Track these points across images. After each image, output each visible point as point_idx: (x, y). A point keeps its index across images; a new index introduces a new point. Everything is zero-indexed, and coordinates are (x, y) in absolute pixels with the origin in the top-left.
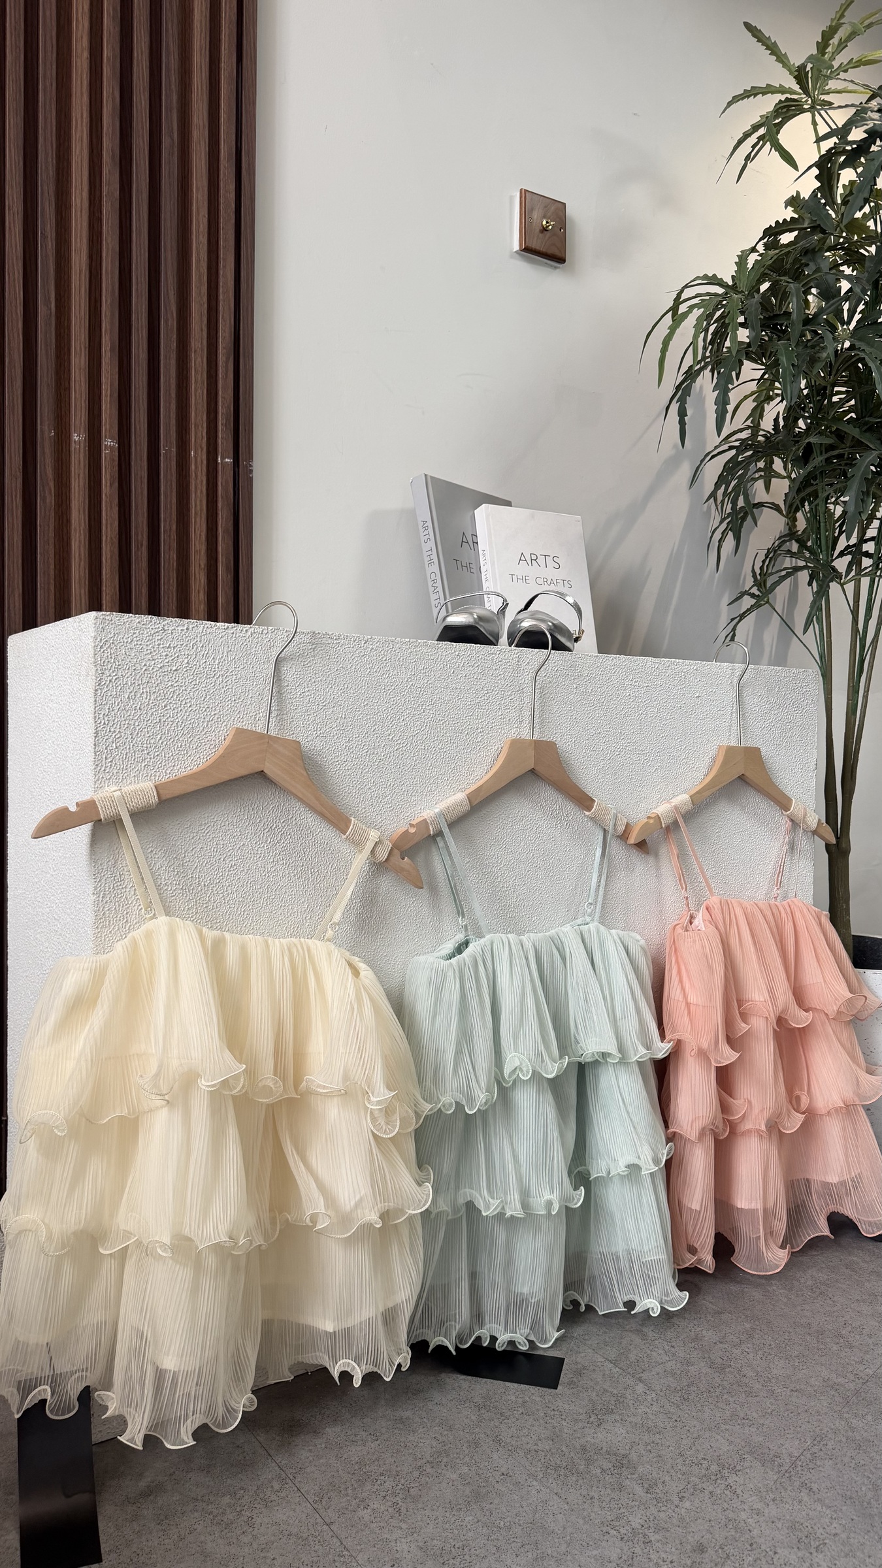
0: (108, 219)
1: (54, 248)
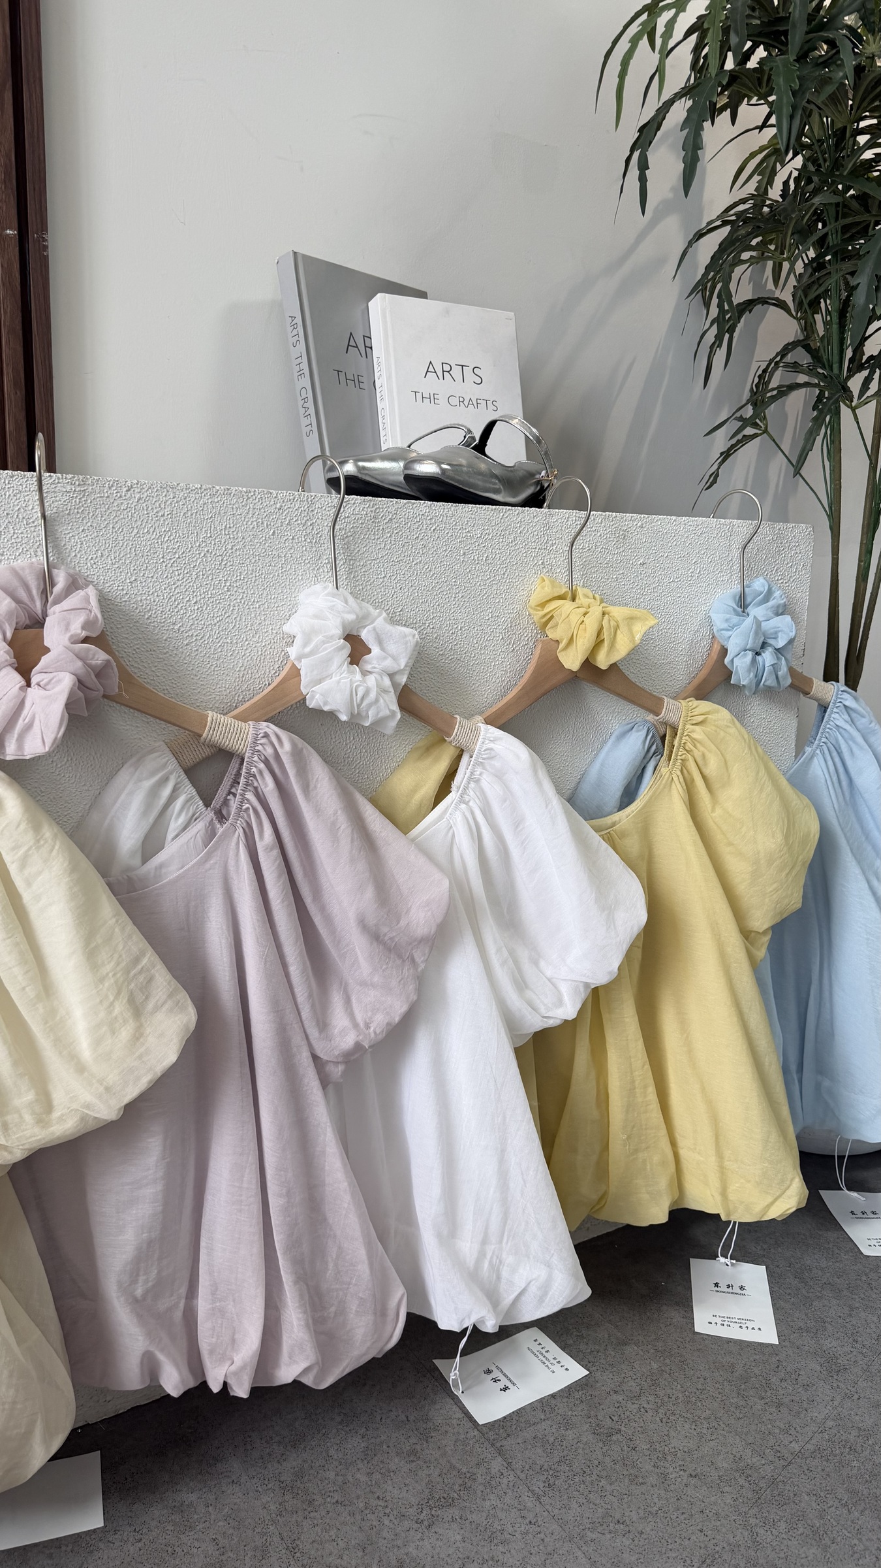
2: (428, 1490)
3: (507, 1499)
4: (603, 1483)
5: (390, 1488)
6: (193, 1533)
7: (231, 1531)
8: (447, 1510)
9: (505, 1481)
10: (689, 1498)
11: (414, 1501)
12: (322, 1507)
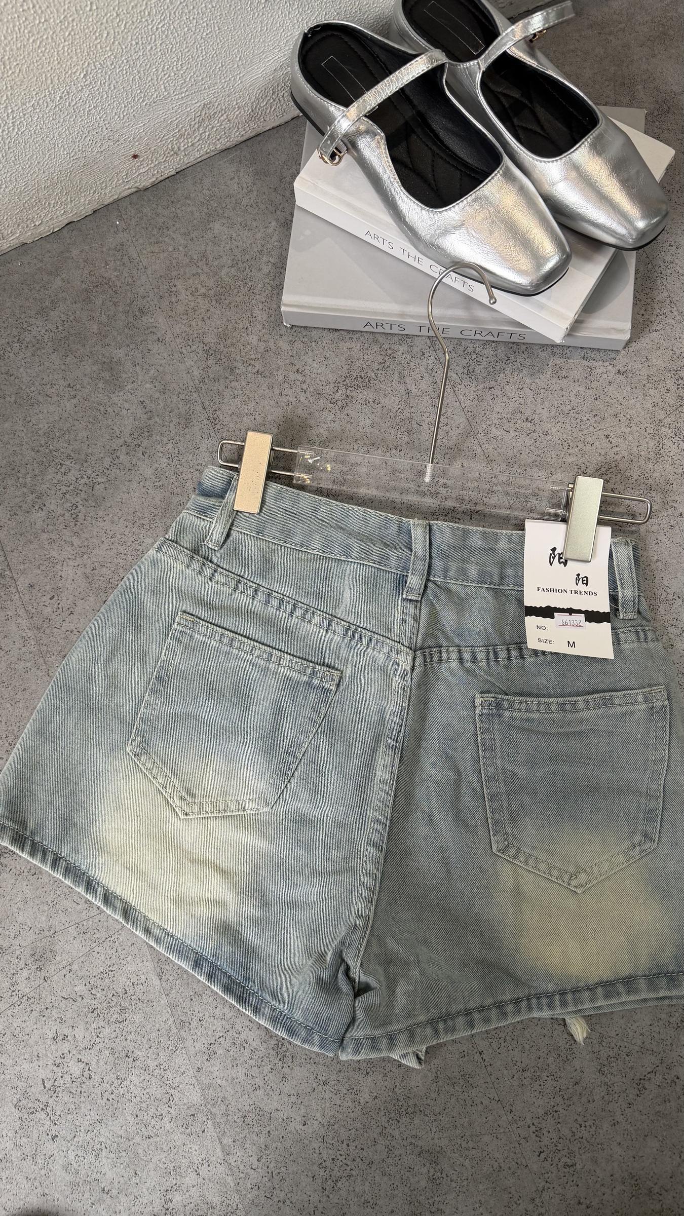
2: (346, 367)
5: (310, 361)
6: (122, 393)
7: (157, 395)
8: (362, 391)
10: (607, 399)
11: (332, 378)
12: (243, 377)
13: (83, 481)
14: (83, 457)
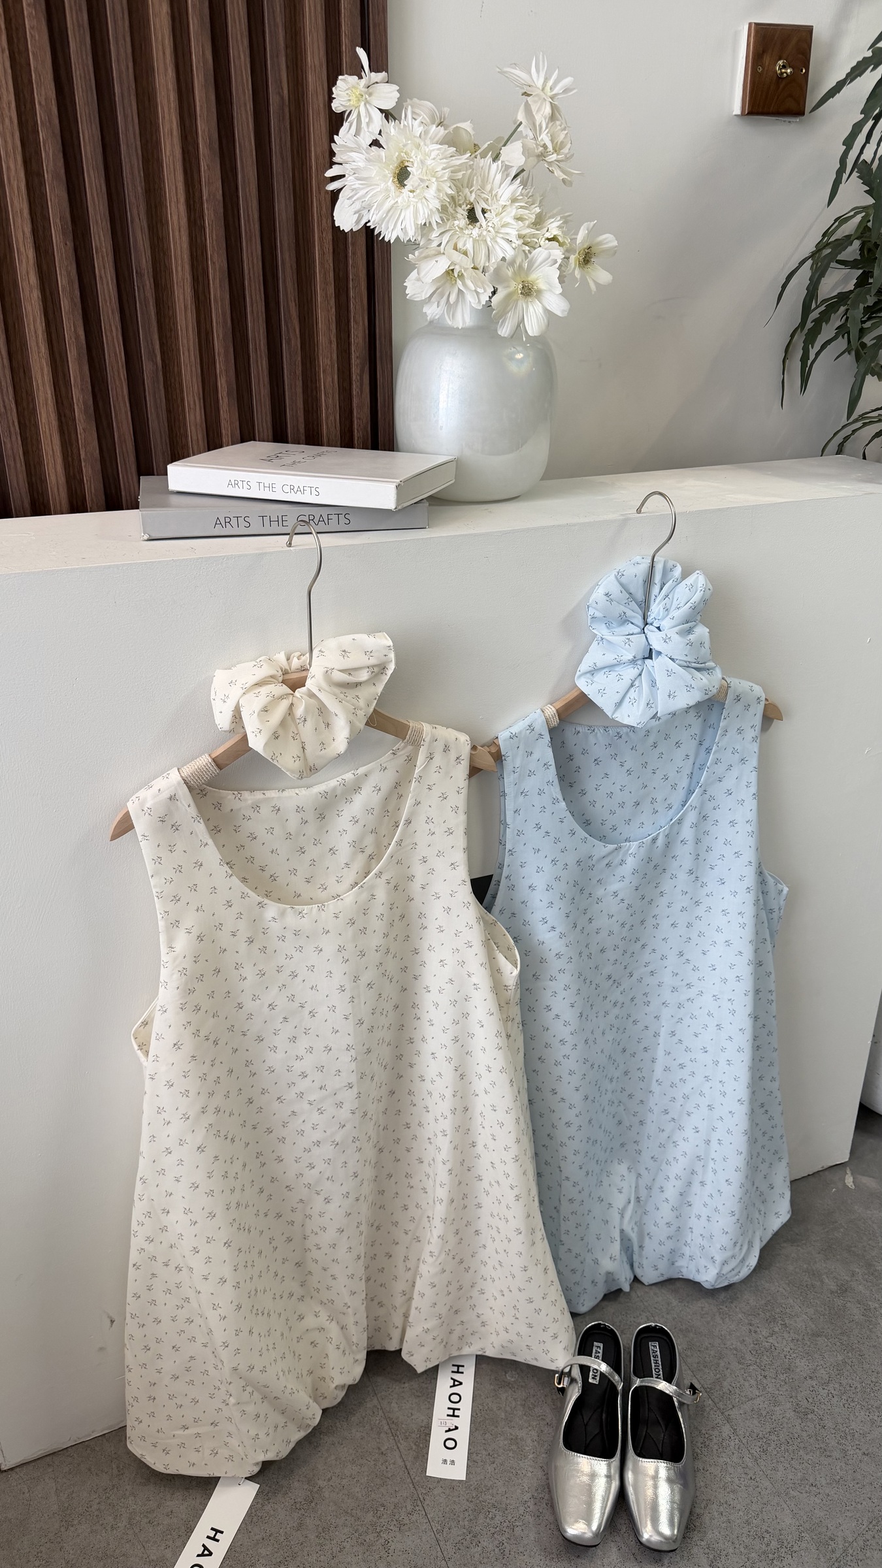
0: (212, 232)
1: (153, 286)
3: (735, 1459)
4: (801, 1452)
6: (526, 1461)
9: (732, 1443)
10: (862, 1472)
13: (505, 1524)
14: (504, 1506)
